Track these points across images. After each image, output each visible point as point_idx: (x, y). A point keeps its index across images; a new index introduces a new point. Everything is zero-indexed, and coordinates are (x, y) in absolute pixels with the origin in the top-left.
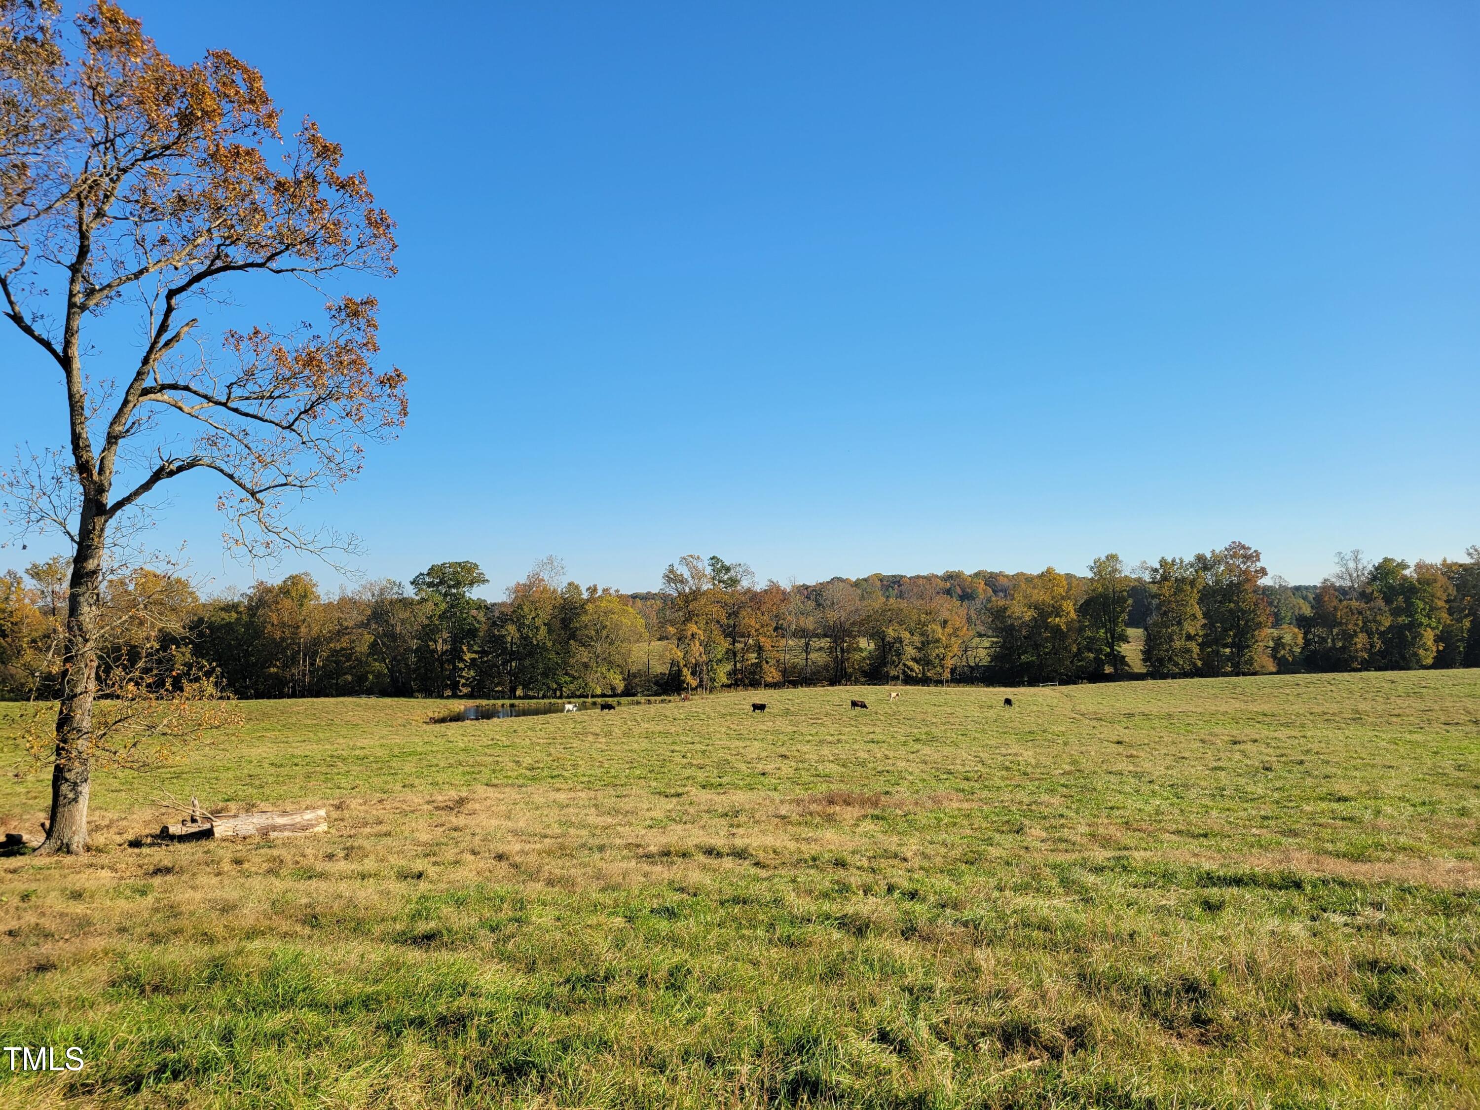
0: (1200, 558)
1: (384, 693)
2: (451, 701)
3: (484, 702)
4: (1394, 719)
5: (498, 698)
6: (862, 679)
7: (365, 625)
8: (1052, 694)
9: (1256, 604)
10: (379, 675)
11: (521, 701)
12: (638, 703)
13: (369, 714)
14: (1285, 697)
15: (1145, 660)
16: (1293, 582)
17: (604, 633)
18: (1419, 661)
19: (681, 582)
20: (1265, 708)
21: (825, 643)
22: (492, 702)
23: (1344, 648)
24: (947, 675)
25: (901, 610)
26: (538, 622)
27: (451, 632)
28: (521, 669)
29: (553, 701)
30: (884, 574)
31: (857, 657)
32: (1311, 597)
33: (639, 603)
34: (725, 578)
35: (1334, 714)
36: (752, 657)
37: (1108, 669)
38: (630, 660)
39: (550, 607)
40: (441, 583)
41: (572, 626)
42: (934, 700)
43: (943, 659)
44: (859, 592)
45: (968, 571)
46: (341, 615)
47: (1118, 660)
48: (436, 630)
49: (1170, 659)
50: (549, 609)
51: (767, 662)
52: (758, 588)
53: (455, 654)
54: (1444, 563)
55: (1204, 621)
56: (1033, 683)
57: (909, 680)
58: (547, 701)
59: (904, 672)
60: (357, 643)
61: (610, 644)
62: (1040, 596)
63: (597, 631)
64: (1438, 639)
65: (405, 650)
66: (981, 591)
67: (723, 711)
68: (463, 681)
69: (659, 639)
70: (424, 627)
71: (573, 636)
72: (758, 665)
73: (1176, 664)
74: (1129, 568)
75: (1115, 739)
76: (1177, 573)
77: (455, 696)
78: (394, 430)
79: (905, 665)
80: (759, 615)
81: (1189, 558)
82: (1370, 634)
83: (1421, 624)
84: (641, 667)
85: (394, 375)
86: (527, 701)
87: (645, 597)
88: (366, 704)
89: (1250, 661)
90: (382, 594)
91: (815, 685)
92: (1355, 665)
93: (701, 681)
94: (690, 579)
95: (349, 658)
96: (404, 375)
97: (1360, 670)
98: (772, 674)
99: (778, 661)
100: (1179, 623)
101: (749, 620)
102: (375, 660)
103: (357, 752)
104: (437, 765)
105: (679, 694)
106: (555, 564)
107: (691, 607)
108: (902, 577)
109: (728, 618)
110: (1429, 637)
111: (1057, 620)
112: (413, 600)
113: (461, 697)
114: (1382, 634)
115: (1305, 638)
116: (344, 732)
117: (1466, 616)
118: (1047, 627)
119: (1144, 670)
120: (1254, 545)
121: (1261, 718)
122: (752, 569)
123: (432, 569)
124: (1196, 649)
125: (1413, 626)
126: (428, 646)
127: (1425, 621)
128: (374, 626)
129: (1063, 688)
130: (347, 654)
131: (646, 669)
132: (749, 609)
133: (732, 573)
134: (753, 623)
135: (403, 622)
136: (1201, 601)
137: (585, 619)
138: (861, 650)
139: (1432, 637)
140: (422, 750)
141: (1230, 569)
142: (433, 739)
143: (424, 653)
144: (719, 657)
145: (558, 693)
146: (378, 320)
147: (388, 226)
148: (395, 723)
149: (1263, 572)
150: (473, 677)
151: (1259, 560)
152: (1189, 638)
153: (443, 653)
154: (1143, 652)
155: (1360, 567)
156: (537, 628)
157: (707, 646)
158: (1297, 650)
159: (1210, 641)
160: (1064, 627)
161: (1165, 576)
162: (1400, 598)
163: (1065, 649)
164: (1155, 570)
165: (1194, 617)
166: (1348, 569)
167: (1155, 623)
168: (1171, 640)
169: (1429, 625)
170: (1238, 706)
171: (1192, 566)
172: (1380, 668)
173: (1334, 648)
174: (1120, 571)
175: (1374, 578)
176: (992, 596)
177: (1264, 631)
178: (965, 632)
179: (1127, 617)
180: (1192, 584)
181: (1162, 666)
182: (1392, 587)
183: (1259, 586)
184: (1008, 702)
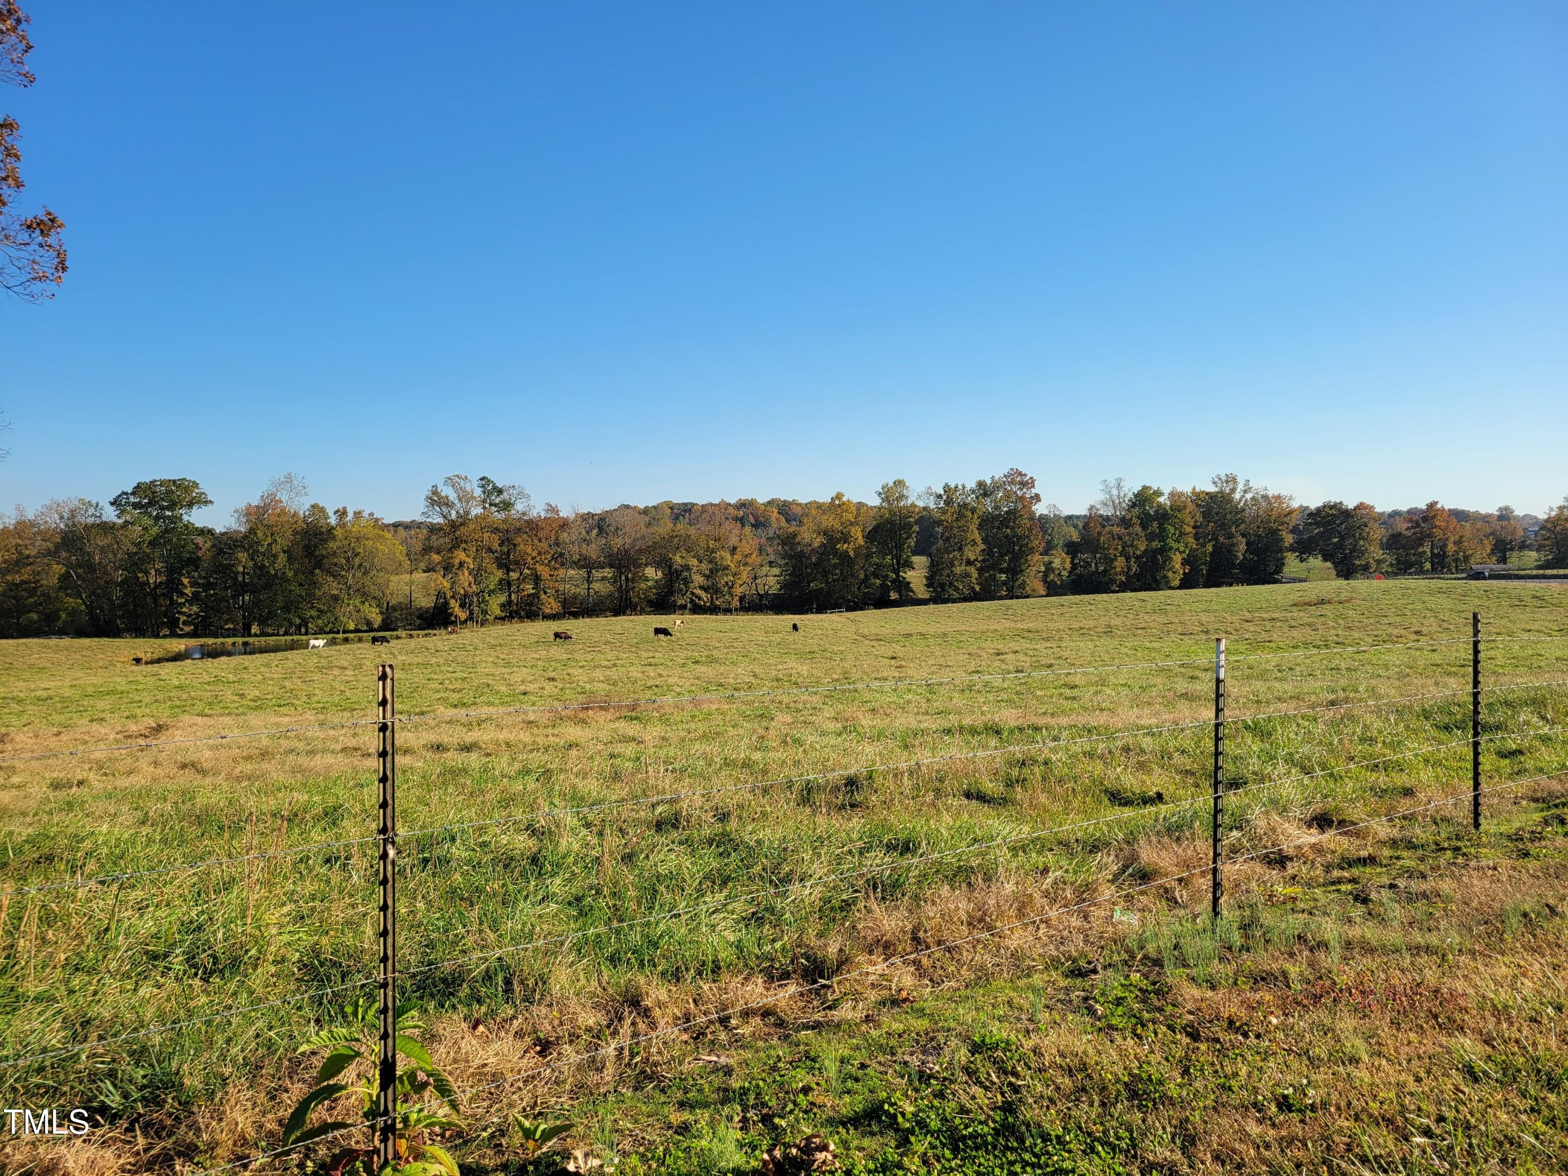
0: (981, 484)
1: (81, 633)
2: (167, 640)
3: (210, 641)
4: (1139, 632)
5: (228, 636)
6: (648, 609)
7: (52, 553)
8: (839, 619)
9: (1030, 530)
10: (73, 613)
11: (256, 639)
12: (398, 638)
13: (61, 657)
14: (1050, 617)
15: (928, 586)
16: (1066, 512)
17: (357, 561)
18: (1168, 582)
19: (447, 504)
20: (1032, 626)
21: (608, 572)
22: (221, 640)
23: (1105, 571)
24: (736, 603)
25: (689, 536)
26: (275, 549)
27: (166, 562)
28: (256, 603)
29: (295, 638)
30: (675, 501)
31: (643, 586)
32: (1081, 525)
33: (402, 532)
34: (497, 500)
35: (1089, 629)
36: (529, 588)
37: (894, 596)
38: (388, 592)
39: (290, 532)
40: (150, 504)
41: (317, 553)
42: (721, 627)
43: (732, 587)
44: (647, 519)
45: (762, 499)
46: (20, 542)
47: (902, 586)
48: (148, 559)
49: (951, 584)
50: (289, 534)
51: (545, 593)
52: (534, 513)
53: (172, 586)
54: (1194, 492)
55: (983, 547)
56: (821, 610)
57: (697, 609)
58: (288, 638)
59: (692, 601)
60: (44, 576)
61: (364, 574)
62: (829, 521)
63: (348, 559)
64: (1185, 562)
65: (106, 582)
66: (774, 520)
67: (493, 642)
68: (183, 618)
69: (425, 571)
70: (130, 555)
71: (319, 564)
72: (536, 596)
73: (957, 589)
74: (915, 494)
75: (890, 654)
76: (959, 499)
77: (173, 635)
78: (51, 287)
79: (693, 593)
80: (536, 542)
81: (971, 484)
82: (1128, 559)
83: (1171, 548)
84: (402, 600)
85: (45, 219)
86: (263, 639)
87: (407, 526)
88: (57, 646)
89: (1023, 585)
90: (73, 516)
91: (597, 616)
92: (1115, 588)
93: (471, 613)
94: (456, 502)
95: (32, 592)
96: (60, 220)
97: (1117, 592)
98: (551, 605)
99: (557, 591)
100: (960, 549)
101: (526, 547)
102: (67, 595)
103: (39, 693)
104: (140, 701)
105: (446, 628)
106: (295, 483)
107: (458, 533)
108: (693, 505)
109: (500, 545)
110: (1177, 560)
111: (846, 546)
112: (114, 524)
113: (181, 636)
114: (1138, 558)
115: (1072, 562)
116: (27, 675)
117: (1210, 541)
118: (835, 552)
119: (927, 596)
120: (1029, 472)
121: (1026, 635)
122: (527, 491)
123: (138, 486)
124: (975, 574)
125: (1164, 550)
126: (138, 578)
127: (1175, 545)
128: (64, 554)
129: (851, 615)
130: (32, 588)
131: (407, 602)
132: (525, 536)
133: (505, 496)
134: (529, 550)
135: (102, 550)
136: (980, 527)
137: (333, 545)
138: (647, 579)
139: (1179, 561)
140: (124, 688)
141: (1007, 496)
142: (140, 678)
143: (132, 587)
144: (492, 587)
145: (303, 630)
146: (20, 146)
147: (19, 21)
148: (94, 665)
149: (1037, 498)
150: (197, 614)
151: (1033, 486)
152: (969, 563)
153: (157, 586)
154: (927, 578)
155: (1122, 494)
156: (275, 556)
157: (477, 574)
158: (1065, 573)
159: (987, 566)
160: (851, 554)
161: (948, 502)
162: (1155, 524)
163: (853, 575)
164: (940, 496)
165: (974, 543)
166: (1111, 496)
167: (938, 550)
168: (953, 565)
169: (1178, 549)
170: (1007, 625)
171: (973, 492)
172: (1135, 590)
173: (1096, 572)
174: (907, 498)
175: (1134, 505)
176: (784, 524)
177: (1037, 557)
178: (755, 559)
179: (913, 544)
180: (973, 510)
181: (943, 590)
182: (1149, 514)
183: (1034, 513)
184: (795, 627)
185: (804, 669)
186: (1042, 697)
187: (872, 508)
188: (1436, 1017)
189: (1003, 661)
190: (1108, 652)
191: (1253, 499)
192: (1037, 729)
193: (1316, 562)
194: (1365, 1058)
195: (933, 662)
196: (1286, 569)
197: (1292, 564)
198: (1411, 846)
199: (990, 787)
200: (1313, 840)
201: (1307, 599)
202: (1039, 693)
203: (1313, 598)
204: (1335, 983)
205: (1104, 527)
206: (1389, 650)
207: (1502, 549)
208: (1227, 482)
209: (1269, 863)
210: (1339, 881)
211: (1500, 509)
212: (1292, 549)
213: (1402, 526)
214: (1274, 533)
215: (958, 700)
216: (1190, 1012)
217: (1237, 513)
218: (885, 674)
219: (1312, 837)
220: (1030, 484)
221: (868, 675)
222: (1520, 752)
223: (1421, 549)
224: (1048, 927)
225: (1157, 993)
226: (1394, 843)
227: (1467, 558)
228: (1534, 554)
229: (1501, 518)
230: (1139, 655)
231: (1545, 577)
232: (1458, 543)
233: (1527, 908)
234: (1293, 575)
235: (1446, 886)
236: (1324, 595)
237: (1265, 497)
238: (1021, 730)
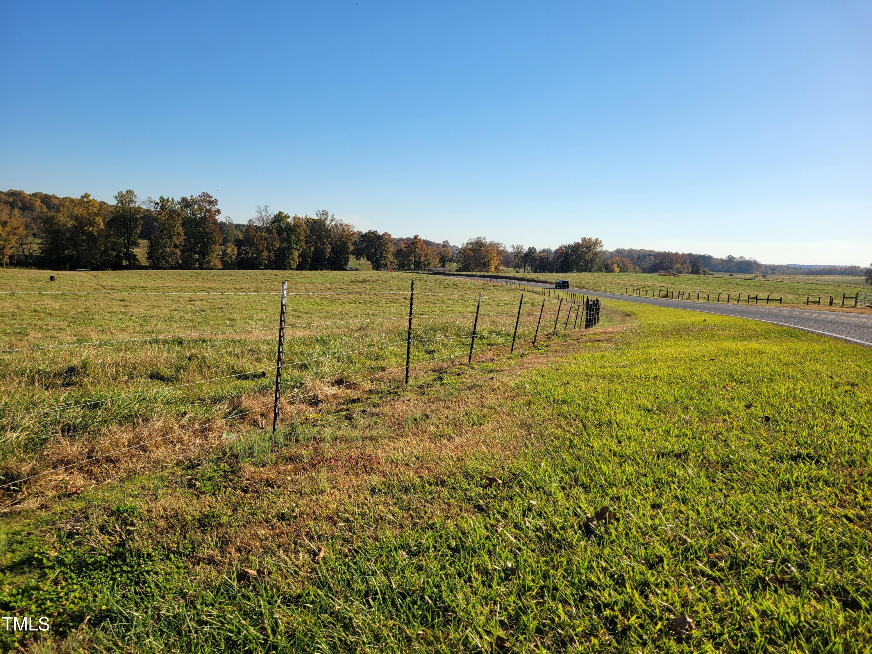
0: (184, 199)
8: (86, 275)
9: (214, 230)
14: (223, 281)
15: (148, 258)
16: (236, 222)
18: (290, 266)
20: (213, 285)
23: (256, 258)
24: (6, 260)
32: (244, 230)
35: (246, 289)
37: (125, 263)
43: (3, 249)
45: (28, 191)
47: (132, 258)
49: (164, 258)
54: (306, 218)
55: (185, 237)
56: (72, 268)
62: (79, 211)
64: (300, 256)
66: (37, 206)
73: (167, 261)
74: (141, 200)
75: (120, 298)
76: (169, 207)
81: (178, 199)
82: (269, 251)
83: (293, 248)
89: (209, 262)
92: (262, 267)
97: (263, 269)
100: (170, 237)
110: (296, 254)
111: (91, 228)
114: (275, 251)
115: (238, 251)
117: (313, 245)
118: (84, 233)
119: (147, 264)
120: (215, 196)
121: (209, 290)
124: (179, 253)
125: (289, 248)
127: (295, 246)
129: (94, 273)
136: (183, 225)
141: (201, 208)
149: (219, 212)
151: (217, 204)
152: (175, 246)
154: (148, 253)
155: (268, 215)
158: (234, 257)
159: (187, 249)
160: (95, 234)
161: (162, 208)
162: (285, 234)
163: (96, 248)
164: (157, 204)
165: (179, 234)
166: (261, 215)
167: (155, 237)
168: (165, 246)
169: (296, 249)
170: (198, 284)
171: (179, 203)
172: (273, 269)
173: (252, 257)
174: (135, 202)
175: (273, 222)
176: (45, 209)
177: (217, 246)
178: (21, 231)
179: (138, 231)
180: (179, 215)
181: (158, 262)
182: (282, 227)
183: (216, 220)
184: (52, 278)
185: (57, 305)
186: (213, 325)
187: (111, 206)
188: (365, 467)
189: (193, 305)
190: (255, 302)
191: (335, 225)
192: (204, 341)
193: (363, 261)
194: (328, 490)
195: (149, 304)
196: (349, 264)
197: (352, 261)
198: (377, 392)
199: (165, 372)
200: (334, 392)
201: (358, 279)
202: (211, 322)
203: (360, 279)
204: (324, 457)
205: (257, 232)
206: (392, 306)
207: (443, 261)
208: (323, 214)
209: (311, 404)
210: (341, 410)
211: (444, 242)
212: (353, 253)
213: (403, 246)
214: (345, 243)
215: (161, 325)
216: (247, 480)
217: (327, 231)
218: (115, 310)
219: (334, 390)
220: (213, 202)
221: (103, 310)
222: (434, 351)
223: (410, 258)
224: (182, 444)
225: (233, 472)
226: (371, 392)
227: (429, 264)
228: (455, 264)
229: (444, 246)
230: (272, 304)
231: (459, 275)
232: (426, 256)
233: (417, 416)
234: (353, 267)
235: (386, 409)
236: (366, 278)
237: (341, 225)
238: (195, 341)
